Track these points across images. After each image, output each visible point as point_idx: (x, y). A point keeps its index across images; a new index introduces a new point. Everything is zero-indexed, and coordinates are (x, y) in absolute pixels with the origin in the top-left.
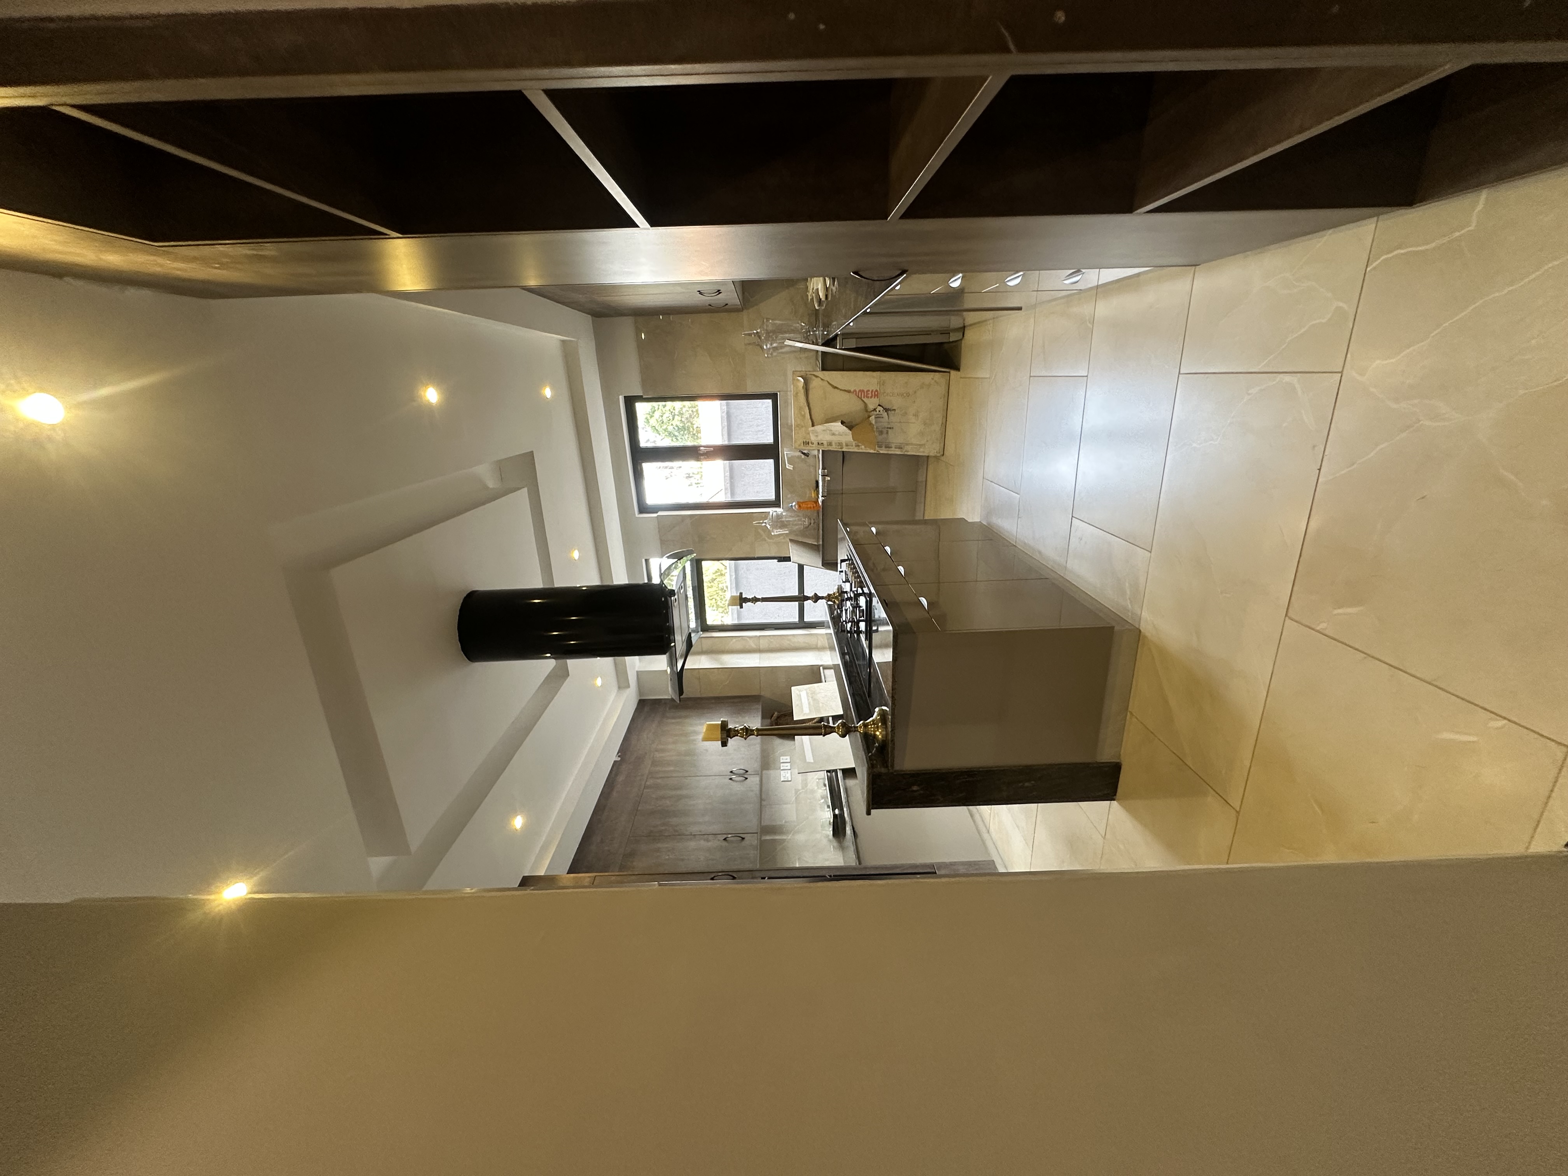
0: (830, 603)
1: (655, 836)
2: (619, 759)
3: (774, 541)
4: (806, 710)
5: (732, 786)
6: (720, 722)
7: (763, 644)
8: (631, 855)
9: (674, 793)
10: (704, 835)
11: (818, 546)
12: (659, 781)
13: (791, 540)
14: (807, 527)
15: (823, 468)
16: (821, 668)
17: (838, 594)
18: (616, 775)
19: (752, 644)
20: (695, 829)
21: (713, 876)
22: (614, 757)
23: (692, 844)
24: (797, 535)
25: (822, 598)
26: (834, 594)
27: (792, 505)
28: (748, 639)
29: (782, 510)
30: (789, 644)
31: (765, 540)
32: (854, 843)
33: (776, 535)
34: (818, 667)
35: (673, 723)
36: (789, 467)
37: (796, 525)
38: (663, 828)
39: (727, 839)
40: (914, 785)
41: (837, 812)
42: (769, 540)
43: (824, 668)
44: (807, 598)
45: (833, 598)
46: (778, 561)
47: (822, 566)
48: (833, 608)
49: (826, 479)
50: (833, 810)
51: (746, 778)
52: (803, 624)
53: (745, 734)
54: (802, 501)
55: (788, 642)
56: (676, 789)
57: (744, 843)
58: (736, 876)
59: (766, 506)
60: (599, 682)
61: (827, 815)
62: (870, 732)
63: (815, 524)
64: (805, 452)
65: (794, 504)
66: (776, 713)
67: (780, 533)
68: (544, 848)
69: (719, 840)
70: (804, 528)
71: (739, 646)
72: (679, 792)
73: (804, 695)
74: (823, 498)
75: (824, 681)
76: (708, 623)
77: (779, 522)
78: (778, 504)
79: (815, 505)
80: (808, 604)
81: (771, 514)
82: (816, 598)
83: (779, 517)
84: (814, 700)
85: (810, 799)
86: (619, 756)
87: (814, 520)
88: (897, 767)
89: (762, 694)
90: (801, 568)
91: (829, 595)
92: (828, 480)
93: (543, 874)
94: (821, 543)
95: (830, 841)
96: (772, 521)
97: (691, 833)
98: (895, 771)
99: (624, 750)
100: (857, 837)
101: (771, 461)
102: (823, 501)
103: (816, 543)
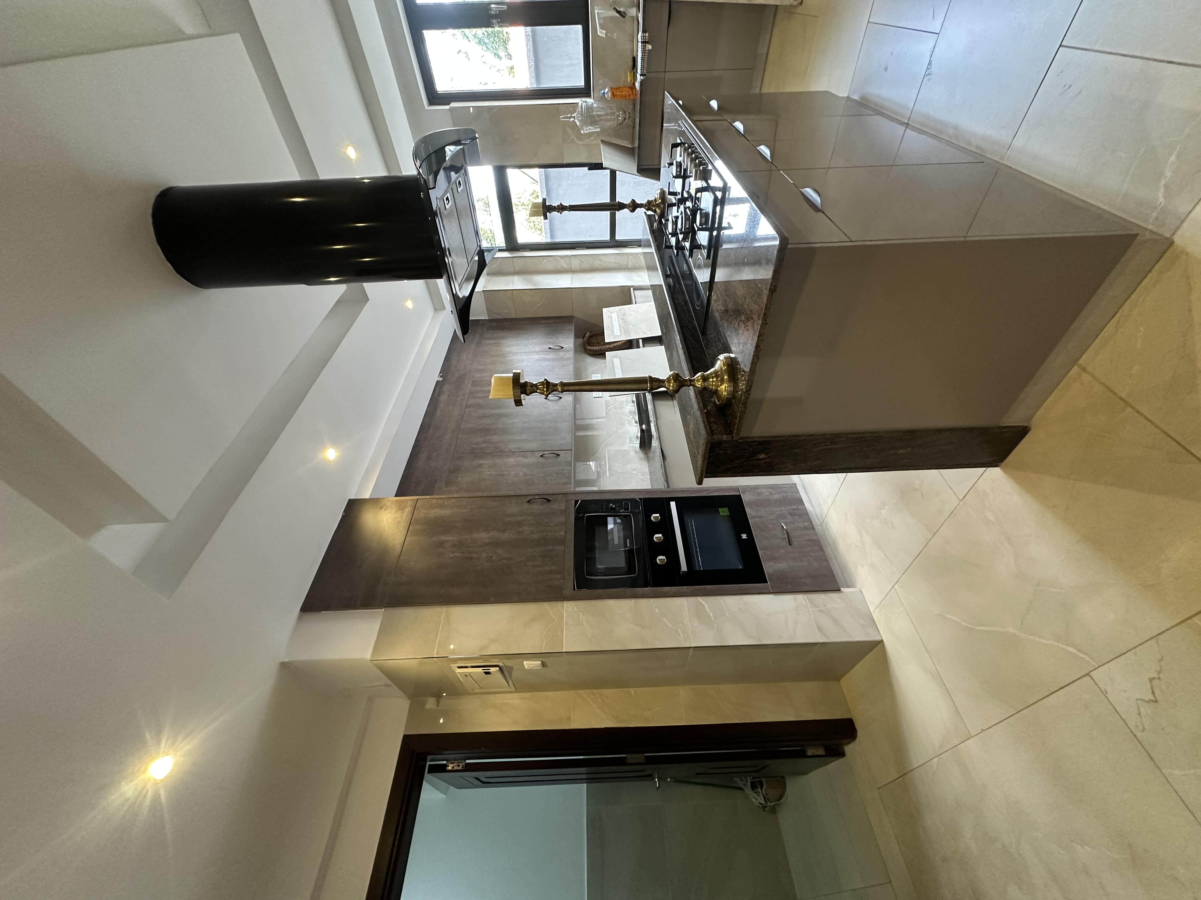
0: (650, 213)
1: (477, 453)
2: (442, 379)
3: (584, 143)
4: (617, 332)
5: (547, 404)
6: (512, 375)
7: (575, 264)
8: (456, 470)
9: (493, 411)
10: (522, 452)
11: (633, 149)
12: (480, 401)
13: (603, 142)
14: (621, 124)
15: (644, 31)
16: (632, 289)
17: (660, 201)
18: (439, 395)
19: (563, 264)
20: (513, 446)
21: (530, 499)
22: (436, 377)
23: (512, 460)
24: (609, 135)
25: (641, 206)
26: (655, 200)
27: (604, 93)
28: (559, 259)
29: (593, 101)
30: (600, 264)
31: (575, 142)
32: (663, 466)
33: (586, 133)
34: (630, 287)
35: (491, 344)
36: (601, 33)
37: (608, 120)
38: (484, 445)
39: (544, 455)
40: (760, 452)
41: (644, 426)
42: (578, 142)
43: (634, 289)
44: (622, 206)
45: (654, 206)
46: (589, 169)
47: (638, 172)
48: (653, 219)
49: (647, 49)
50: (641, 425)
51: (561, 398)
52: (614, 243)
53: (545, 389)
54: (615, 87)
55: (599, 262)
56: (495, 408)
57: (560, 459)
58: (550, 499)
59: (575, 95)
60: (409, 304)
61: (635, 430)
62: (711, 387)
63: (631, 119)
64: (622, 10)
65: (607, 90)
66: (588, 334)
67: (590, 131)
68: (368, 472)
69: (536, 457)
70: (617, 126)
71: (550, 266)
72: (498, 411)
73: (614, 316)
74: (642, 77)
75: (634, 302)
76: (519, 242)
77: (590, 117)
78: (588, 93)
79: (631, 93)
80: (622, 215)
81: (580, 104)
82: (634, 206)
83: (589, 108)
84: (625, 323)
85: (619, 414)
86: (441, 376)
87: (629, 113)
88: (744, 433)
89: (575, 315)
90: (613, 174)
91: (649, 202)
92: (649, 50)
93: (368, 498)
94: (637, 145)
95: (636, 452)
96: (582, 115)
97: (510, 450)
98: (741, 438)
99: (445, 370)
100: (665, 459)
101: (579, 28)
102: (642, 83)
103: (630, 146)
